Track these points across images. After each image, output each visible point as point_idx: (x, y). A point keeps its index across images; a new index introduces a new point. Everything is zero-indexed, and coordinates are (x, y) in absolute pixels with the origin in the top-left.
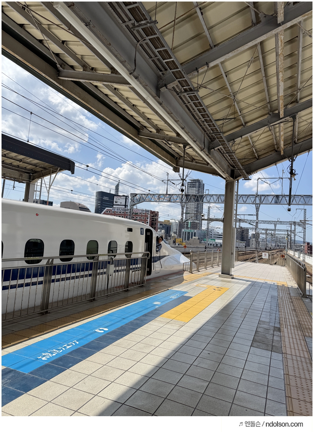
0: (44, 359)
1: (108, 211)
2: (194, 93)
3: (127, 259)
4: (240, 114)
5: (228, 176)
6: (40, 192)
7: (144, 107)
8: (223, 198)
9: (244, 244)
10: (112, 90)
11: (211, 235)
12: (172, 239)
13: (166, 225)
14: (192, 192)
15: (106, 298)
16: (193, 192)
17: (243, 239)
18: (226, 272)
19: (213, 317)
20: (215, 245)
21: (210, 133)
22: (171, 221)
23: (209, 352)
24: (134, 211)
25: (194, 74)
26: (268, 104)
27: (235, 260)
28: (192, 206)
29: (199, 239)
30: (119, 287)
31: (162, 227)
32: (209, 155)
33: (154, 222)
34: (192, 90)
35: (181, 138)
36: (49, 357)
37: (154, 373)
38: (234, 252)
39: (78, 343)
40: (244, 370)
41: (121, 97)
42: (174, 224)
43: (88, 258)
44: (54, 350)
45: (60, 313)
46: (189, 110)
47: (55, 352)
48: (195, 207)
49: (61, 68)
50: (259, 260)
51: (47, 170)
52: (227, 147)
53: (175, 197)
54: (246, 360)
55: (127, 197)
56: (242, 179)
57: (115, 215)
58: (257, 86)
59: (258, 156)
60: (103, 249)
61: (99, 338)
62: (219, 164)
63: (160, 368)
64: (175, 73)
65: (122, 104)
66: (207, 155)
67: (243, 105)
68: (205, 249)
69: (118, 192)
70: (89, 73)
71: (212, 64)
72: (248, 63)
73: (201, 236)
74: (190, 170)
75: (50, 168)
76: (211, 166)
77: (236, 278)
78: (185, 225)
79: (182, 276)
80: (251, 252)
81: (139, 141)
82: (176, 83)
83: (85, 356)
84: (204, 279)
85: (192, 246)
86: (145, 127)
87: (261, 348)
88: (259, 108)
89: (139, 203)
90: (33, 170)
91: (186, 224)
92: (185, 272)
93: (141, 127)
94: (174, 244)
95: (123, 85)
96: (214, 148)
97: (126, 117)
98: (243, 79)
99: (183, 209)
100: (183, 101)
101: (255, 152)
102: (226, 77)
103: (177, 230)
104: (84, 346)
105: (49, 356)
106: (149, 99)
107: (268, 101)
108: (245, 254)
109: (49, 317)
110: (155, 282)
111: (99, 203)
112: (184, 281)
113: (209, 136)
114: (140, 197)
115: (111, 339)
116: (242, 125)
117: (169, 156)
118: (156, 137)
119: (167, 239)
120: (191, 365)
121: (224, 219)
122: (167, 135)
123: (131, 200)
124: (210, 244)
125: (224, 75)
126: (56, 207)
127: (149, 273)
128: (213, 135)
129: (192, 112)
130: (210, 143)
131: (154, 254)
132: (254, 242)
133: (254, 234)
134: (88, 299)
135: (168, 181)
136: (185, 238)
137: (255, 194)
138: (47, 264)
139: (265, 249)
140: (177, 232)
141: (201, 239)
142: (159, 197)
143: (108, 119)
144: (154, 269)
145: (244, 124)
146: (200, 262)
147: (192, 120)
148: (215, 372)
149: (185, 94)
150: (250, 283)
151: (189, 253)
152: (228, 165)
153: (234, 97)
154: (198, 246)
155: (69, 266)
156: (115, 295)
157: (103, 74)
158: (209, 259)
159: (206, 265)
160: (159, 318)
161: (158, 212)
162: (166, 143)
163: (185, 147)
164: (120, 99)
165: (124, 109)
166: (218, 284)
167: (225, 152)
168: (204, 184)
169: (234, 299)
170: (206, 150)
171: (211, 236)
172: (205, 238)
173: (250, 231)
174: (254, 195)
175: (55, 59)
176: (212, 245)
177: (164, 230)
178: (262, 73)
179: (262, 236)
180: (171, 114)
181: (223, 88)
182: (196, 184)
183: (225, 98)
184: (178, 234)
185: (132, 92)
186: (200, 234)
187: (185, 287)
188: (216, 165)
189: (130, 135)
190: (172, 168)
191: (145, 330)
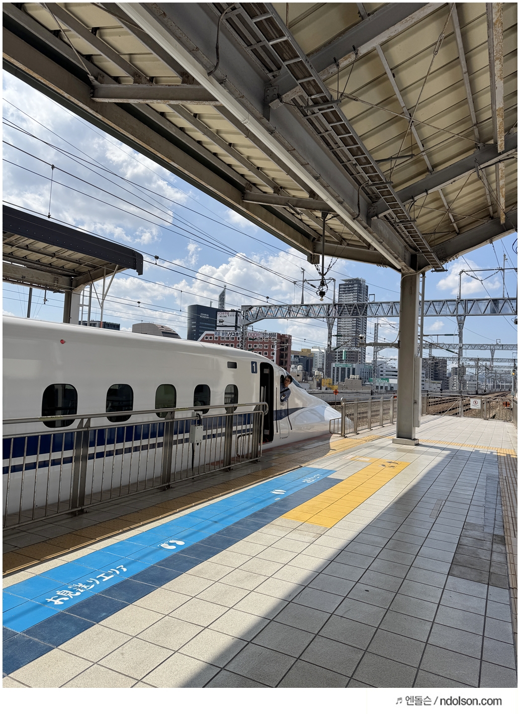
0: (57, 602)
1: (209, 337)
2: (332, 107)
3: (226, 416)
4: (422, 149)
5: (405, 266)
6: (90, 306)
7: (249, 147)
8: (398, 307)
9: (439, 385)
10: (190, 119)
11: (382, 371)
12: (314, 380)
13: (304, 357)
14: (347, 301)
15: (191, 484)
16: (349, 301)
17: (437, 376)
18: (405, 435)
19: (379, 517)
20: (389, 389)
21: (368, 185)
22: (312, 350)
23: (368, 588)
24: (251, 335)
25: (331, 71)
26: (475, 127)
27: (422, 413)
28: (348, 324)
29: (361, 379)
30: (213, 464)
31: (298, 361)
32: (369, 227)
33: (284, 353)
34: (328, 101)
35: (317, 201)
36: (68, 599)
37: (259, 633)
38: (418, 399)
39: (125, 570)
40: (435, 625)
41: (206, 130)
42: (318, 355)
43: (158, 414)
44: (80, 585)
45: (105, 512)
46: (328, 144)
47: (80, 588)
48: (353, 326)
49: (96, 82)
50: (464, 411)
51: (99, 270)
52: (400, 211)
53: (316, 309)
54: (439, 604)
55: (239, 313)
56: (432, 270)
57: (219, 343)
58: (453, 93)
59: (459, 229)
60: (185, 399)
61: (166, 560)
62: (387, 245)
63: (271, 621)
64: (293, 66)
65: (211, 144)
66: (365, 228)
67: (427, 131)
68: (372, 395)
69: (223, 304)
70: (145, 86)
71: (363, 50)
72: (434, 48)
73: (365, 373)
74: (335, 259)
75: (103, 266)
76: (375, 249)
77: (423, 444)
78: (337, 357)
79: (328, 442)
80: (451, 398)
81: (245, 210)
82: (298, 90)
83: (133, 596)
84: (366, 448)
85: (348, 391)
86: (255, 185)
87: (468, 577)
88: (457, 136)
89: (256, 321)
90: (75, 270)
91: (339, 355)
92: (334, 435)
93: (246, 184)
94: (319, 388)
95: (204, 102)
96: (377, 215)
97: (219, 167)
98: (425, 79)
99: (330, 329)
100: (316, 128)
101: (453, 221)
102: (394, 76)
103: (323, 364)
104: (134, 577)
105: (68, 597)
106: (249, 122)
107: (474, 121)
108: (442, 402)
109: (85, 520)
110: (279, 454)
111: (194, 325)
112: (331, 451)
113: (367, 194)
114: (258, 311)
115: (187, 562)
116: (428, 170)
117: (299, 235)
118: (273, 201)
119: (307, 380)
120: (332, 614)
121: (399, 341)
122: (294, 196)
123: (243, 317)
124: (379, 387)
125: (390, 74)
126: (126, 331)
127: (269, 438)
128: (374, 188)
129: (333, 149)
130: (369, 206)
131: (278, 406)
132: (456, 382)
133: (456, 368)
134: (158, 487)
135: (304, 281)
136: (337, 378)
137: (456, 298)
138: (78, 428)
139: (475, 393)
140: (323, 369)
141: (364, 379)
142: (289, 310)
143: (186, 172)
144: (279, 431)
145: (430, 168)
146: (359, 418)
147: (334, 163)
148: (377, 630)
149: (316, 109)
150: (447, 452)
151: (339, 403)
152: (405, 246)
153: (410, 116)
154: (359, 391)
155: (130, 428)
156: (207, 477)
157: (167, 87)
158: (375, 414)
159: (371, 423)
160: (279, 521)
161: (290, 336)
162: (293, 212)
163: (324, 216)
164: (205, 134)
165: (215, 154)
166: (392, 456)
167: (398, 221)
168: (367, 287)
169: (419, 483)
170: (362, 218)
171: (382, 373)
172: (372, 377)
173: (448, 362)
174: (455, 301)
175: (84, 66)
176: (384, 388)
177: (301, 365)
178: (461, 66)
179: (470, 371)
180: (294, 152)
181: (389, 101)
182: (354, 287)
183: (394, 120)
184: (324, 371)
185: (224, 119)
186: (362, 371)
187: (331, 462)
188: (382, 245)
189: (229, 200)
190: (306, 257)
191: (251, 544)
